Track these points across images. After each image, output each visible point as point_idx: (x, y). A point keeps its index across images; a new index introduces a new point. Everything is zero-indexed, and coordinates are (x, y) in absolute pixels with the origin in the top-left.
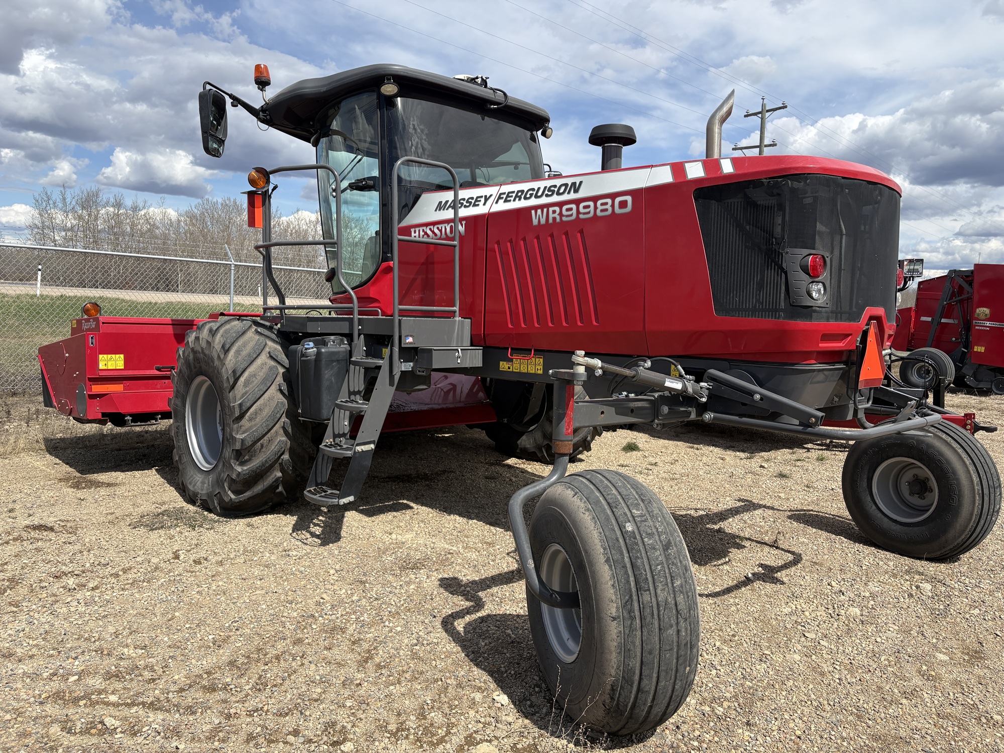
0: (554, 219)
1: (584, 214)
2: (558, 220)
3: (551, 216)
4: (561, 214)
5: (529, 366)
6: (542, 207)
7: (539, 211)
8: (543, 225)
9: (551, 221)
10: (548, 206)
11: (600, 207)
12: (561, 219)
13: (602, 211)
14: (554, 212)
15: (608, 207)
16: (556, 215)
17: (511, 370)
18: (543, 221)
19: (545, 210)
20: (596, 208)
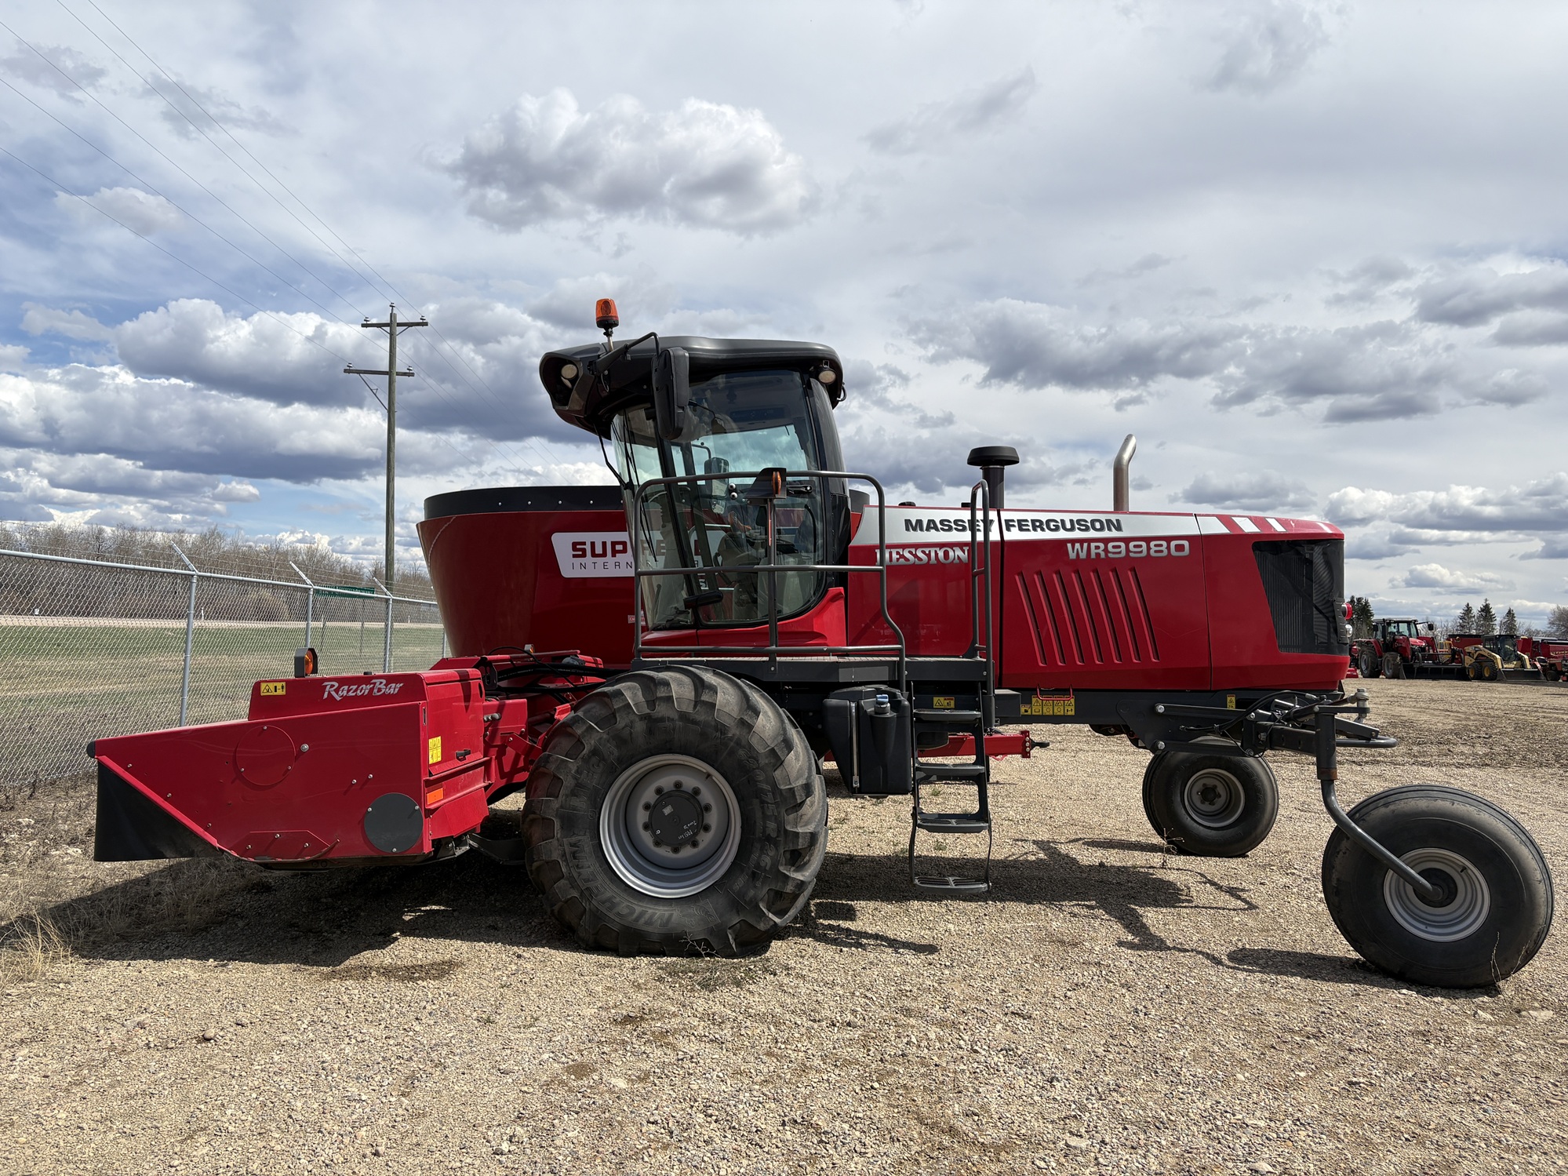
0: (1098, 555)
1: (1135, 552)
2: (1103, 555)
3: (1093, 551)
4: (1106, 550)
5: (1056, 708)
6: (1081, 541)
7: (1077, 546)
8: (1083, 560)
9: (1093, 556)
10: (1089, 541)
11: (1153, 548)
12: (1106, 555)
13: (1156, 551)
14: (1097, 548)
15: (1164, 548)
16: (1100, 551)
17: (1029, 713)
18: (1083, 555)
19: (1085, 545)
20: (1149, 548)
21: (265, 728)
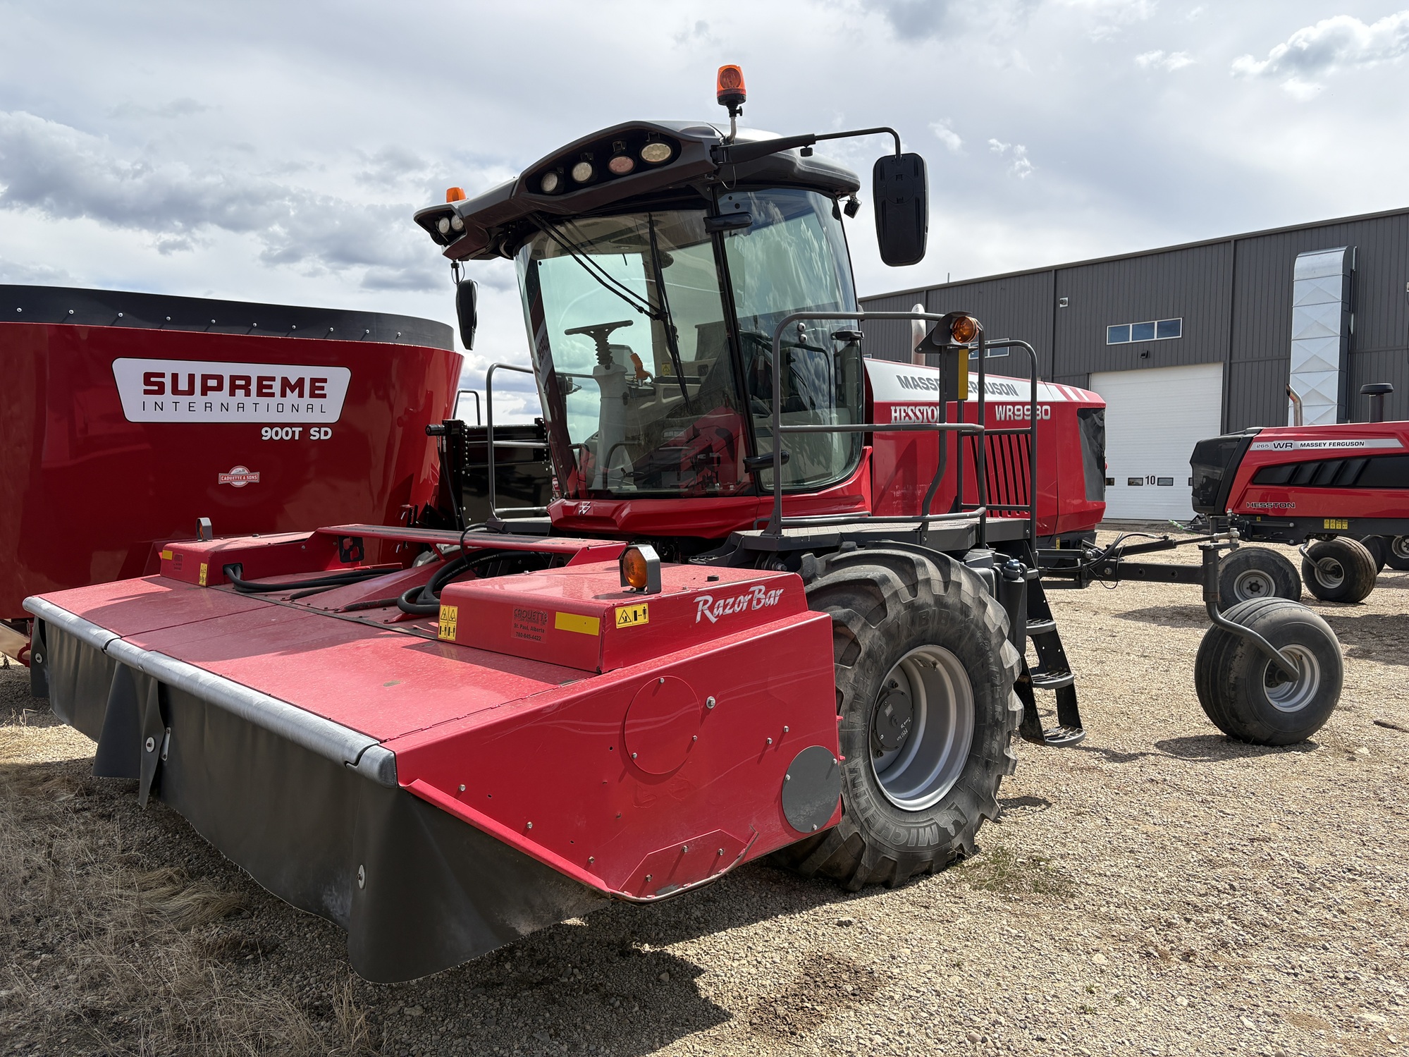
0: (1010, 416)
1: (1027, 415)
2: (1012, 418)
3: (1008, 413)
4: (1014, 413)
6: (1002, 404)
7: (1000, 407)
8: (1003, 421)
9: (1008, 419)
10: (1006, 403)
14: (1009, 410)
16: (1011, 413)
18: (1003, 417)
19: (1004, 407)
21: (662, 680)
